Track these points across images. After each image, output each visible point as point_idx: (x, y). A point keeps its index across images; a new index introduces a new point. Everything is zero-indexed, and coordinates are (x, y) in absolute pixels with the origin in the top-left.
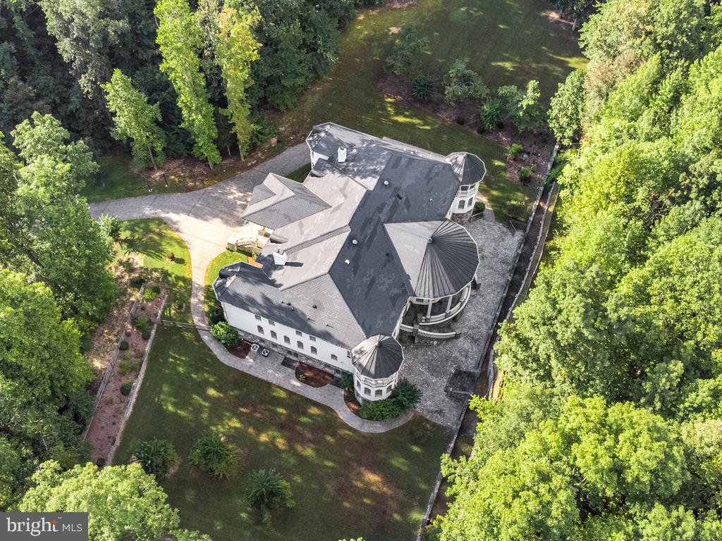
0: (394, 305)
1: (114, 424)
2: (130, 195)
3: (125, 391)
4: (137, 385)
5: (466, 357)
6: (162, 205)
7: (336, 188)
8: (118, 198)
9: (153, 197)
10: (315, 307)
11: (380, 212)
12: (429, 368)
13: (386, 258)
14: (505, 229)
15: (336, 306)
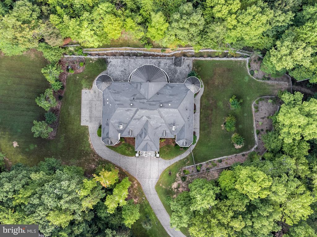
0: (174, 86)
1: (231, 158)
2: (148, 204)
3: (220, 161)
4: (217, 159)
5: (166, 64)
6: (149, 190)
7: (138, 122)
8: (151, 208)
9: (146, 196)
10: (187, 110)
11: (144, 102)
12: (175, 74)
13: (159, 95)
14: (109, 65)
15: (185, 102)
